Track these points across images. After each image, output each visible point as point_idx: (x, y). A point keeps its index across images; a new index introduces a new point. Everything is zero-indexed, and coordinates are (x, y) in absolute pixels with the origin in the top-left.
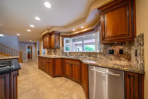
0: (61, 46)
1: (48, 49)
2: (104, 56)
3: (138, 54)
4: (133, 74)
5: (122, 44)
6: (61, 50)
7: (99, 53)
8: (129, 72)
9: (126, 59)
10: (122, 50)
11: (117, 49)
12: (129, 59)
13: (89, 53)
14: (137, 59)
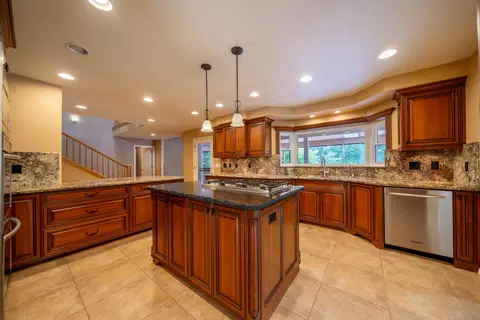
0: (274, 152)
1: (223, 159)
2: (400, 172)
3: (470, 168)
4: (465, 194)
5: (436, 152)
6: (273, 161)
7: (385, 168)
8: (462, 191)
9: (445, 177)
10: (437, 163)
11: (426, 160)
12: (450, 177)
13: (355, 168)
14: (470, 174)
